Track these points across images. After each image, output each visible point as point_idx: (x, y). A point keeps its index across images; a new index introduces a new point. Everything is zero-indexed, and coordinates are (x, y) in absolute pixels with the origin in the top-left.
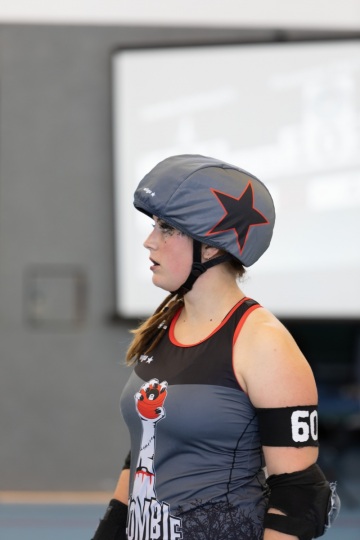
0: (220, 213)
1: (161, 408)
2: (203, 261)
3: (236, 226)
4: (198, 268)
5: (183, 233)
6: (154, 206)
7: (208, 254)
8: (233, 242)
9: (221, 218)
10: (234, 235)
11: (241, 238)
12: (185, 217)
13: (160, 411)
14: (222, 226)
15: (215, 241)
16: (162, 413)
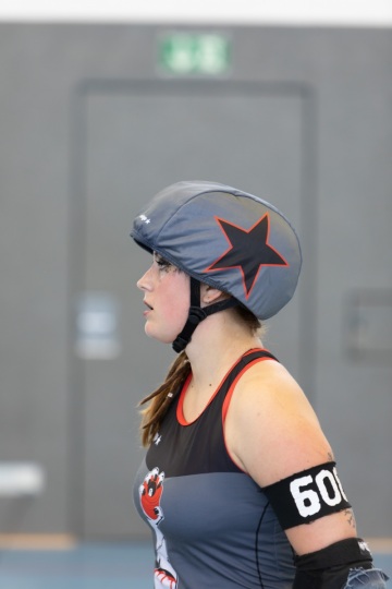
0: (224, 246)
1: (158, 508)
2: (203, 305)
3: (243, 264)
4: (197, 315)
5: (180, 270)
6: (146, 235)
7: (209, 297)
8: (237, 283)
9: (224, 252)
10: (239, 274)
11: (249, 278)
12: (180, 249)
13: (157, 512)
14: (224, 262)
15: (216, 279)
16: (160, 514)
